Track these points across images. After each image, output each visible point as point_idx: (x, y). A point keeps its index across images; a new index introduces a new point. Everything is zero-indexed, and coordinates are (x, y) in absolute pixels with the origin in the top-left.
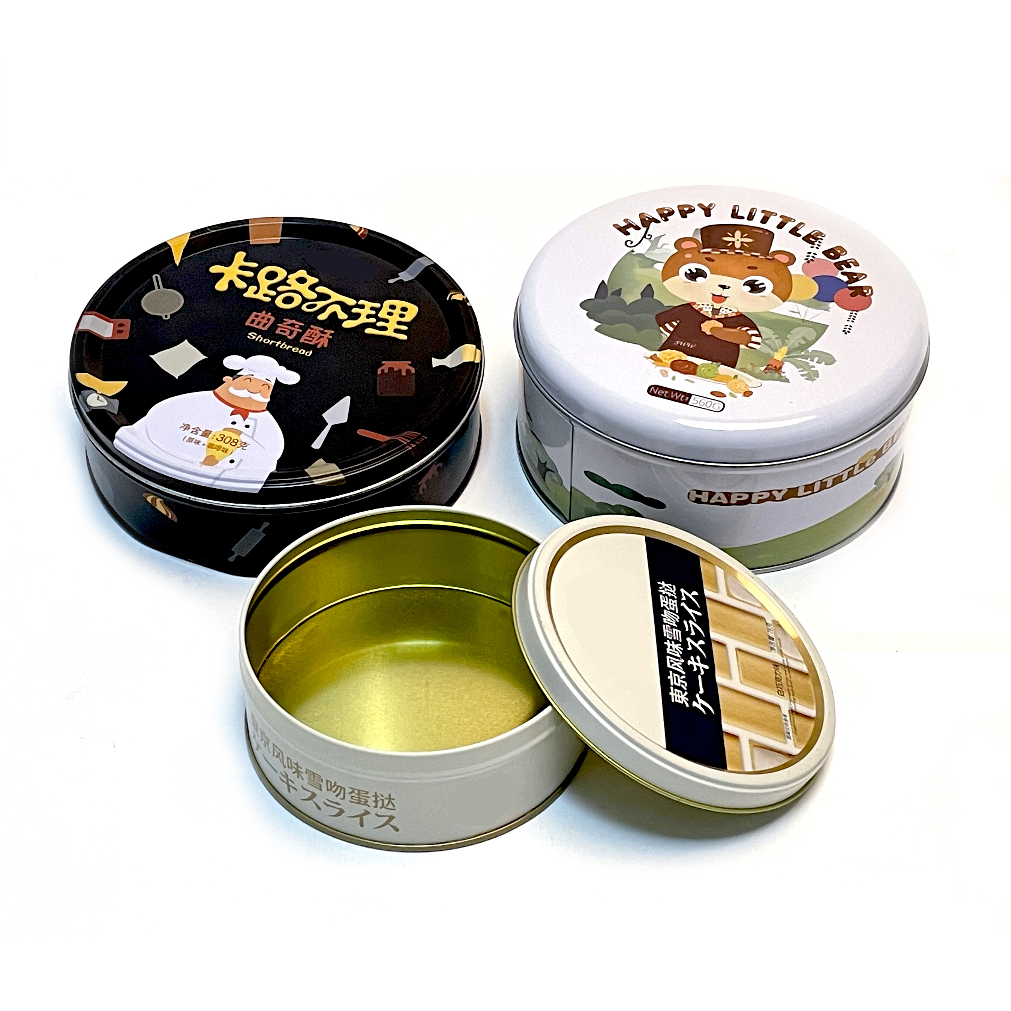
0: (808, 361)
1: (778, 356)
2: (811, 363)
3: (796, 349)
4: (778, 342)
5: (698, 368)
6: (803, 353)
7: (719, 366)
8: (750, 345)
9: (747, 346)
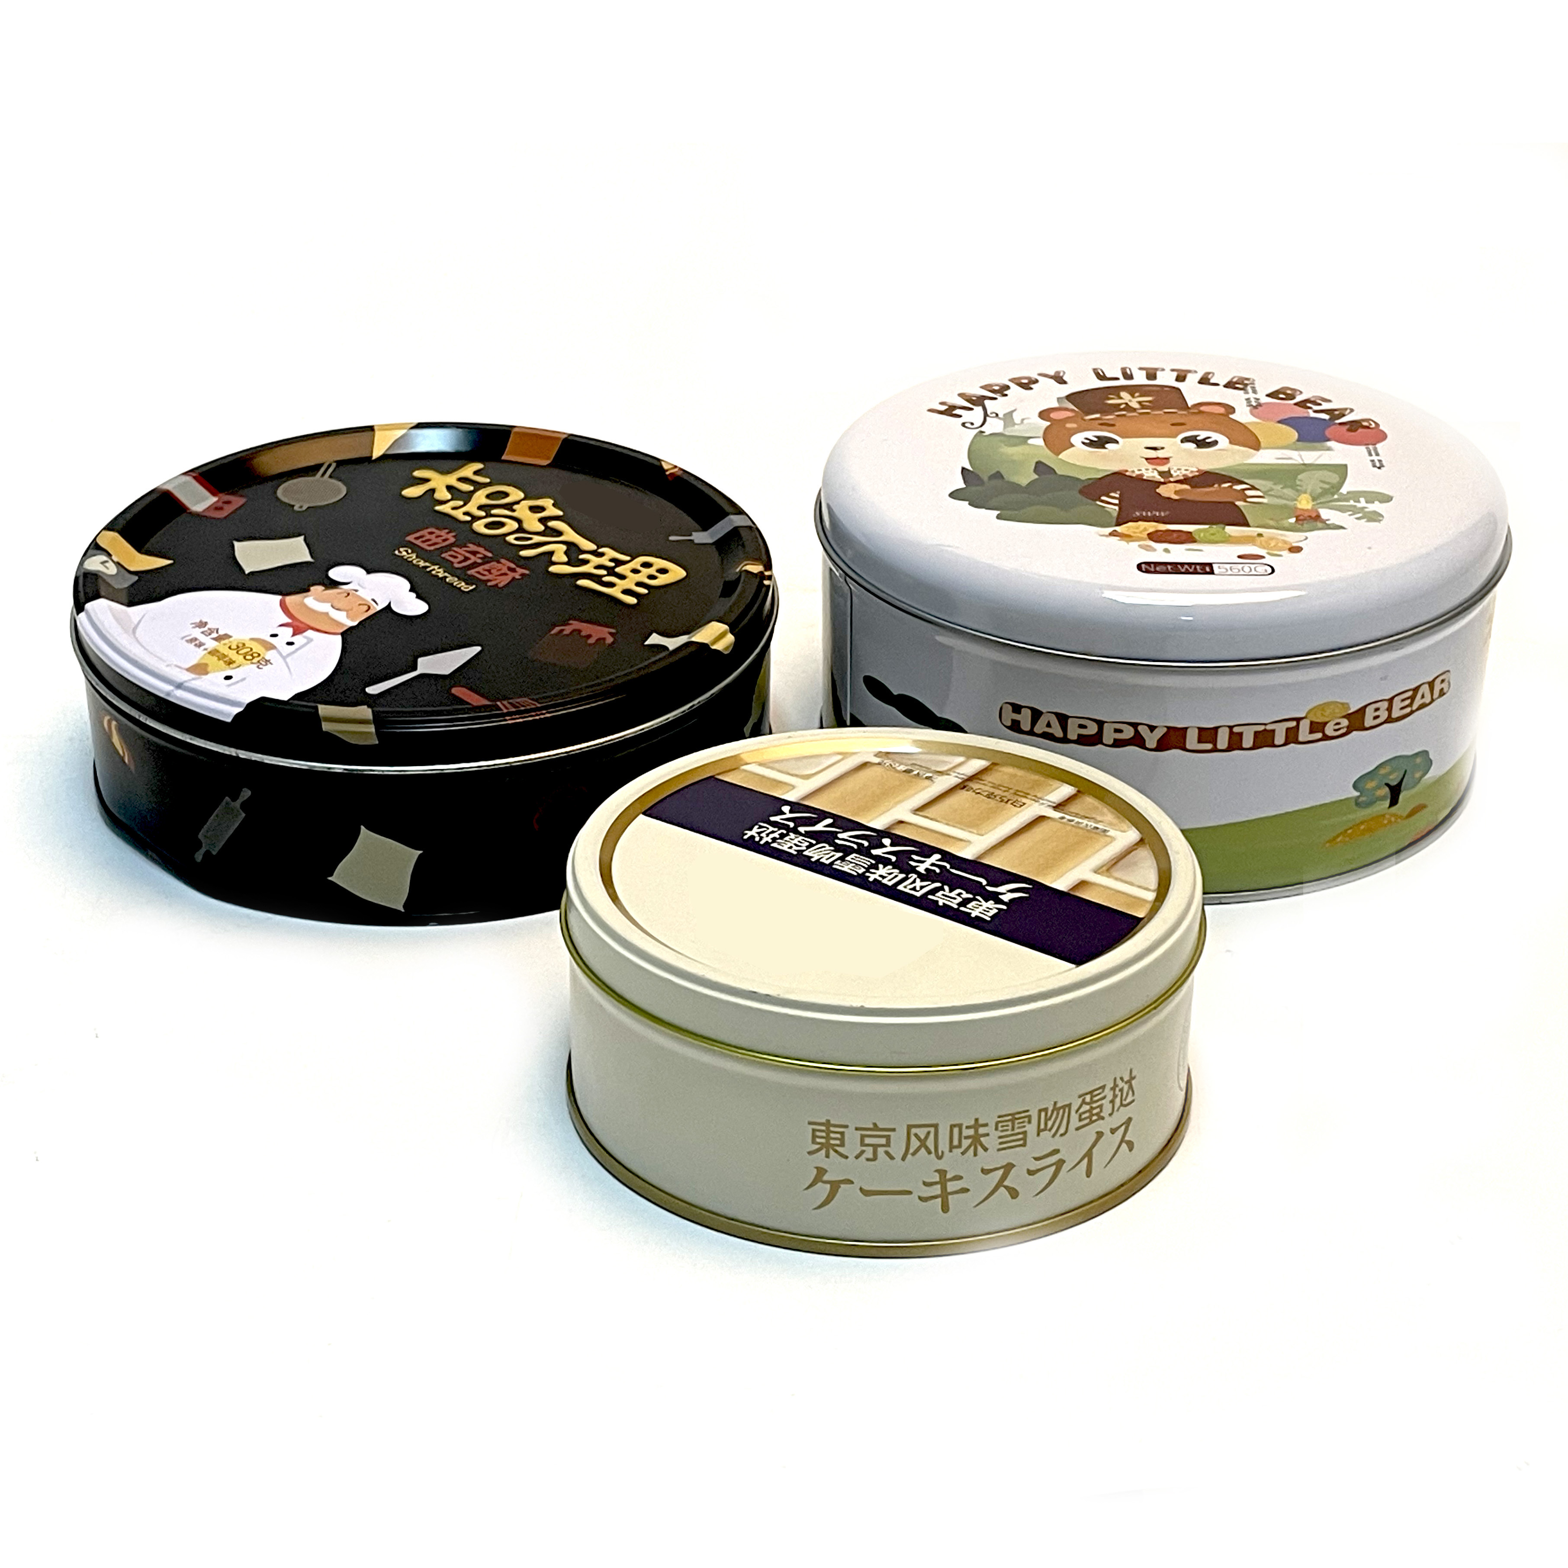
0: (1352, 503)
1: (1305, 503)
2: (1358, 505)
3: (1321, 495)
4: (1288, 492)
5: (1193, 535)
6: (1336, 497)
7: (1224, 529)
8: (1249, 500)
9: (1246, 501)
